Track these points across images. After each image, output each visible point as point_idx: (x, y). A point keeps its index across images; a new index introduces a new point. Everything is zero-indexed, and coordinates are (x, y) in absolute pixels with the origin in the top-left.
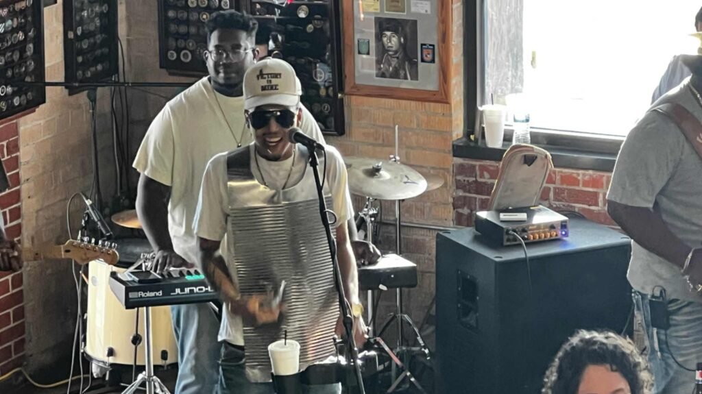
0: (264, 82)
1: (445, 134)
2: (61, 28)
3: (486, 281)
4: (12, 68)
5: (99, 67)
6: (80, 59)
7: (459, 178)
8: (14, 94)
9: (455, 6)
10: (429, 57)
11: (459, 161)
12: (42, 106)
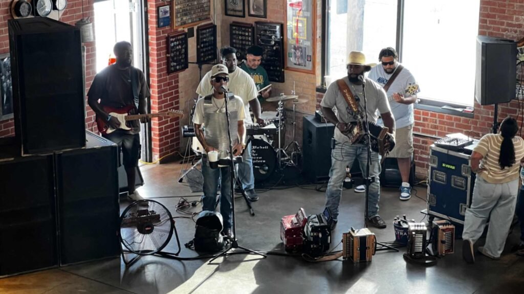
0: (219, 69)
1: (314, 84)
2: (196, 44)
3: (314, 132)
4: (176, 57)
5: (210, 57)
6: (202, 54)
7: (318, 99)
8: (177, 65)
9: (318, 44)
10: (309, 60)
11: (318, 93)
12: (187, 69)
